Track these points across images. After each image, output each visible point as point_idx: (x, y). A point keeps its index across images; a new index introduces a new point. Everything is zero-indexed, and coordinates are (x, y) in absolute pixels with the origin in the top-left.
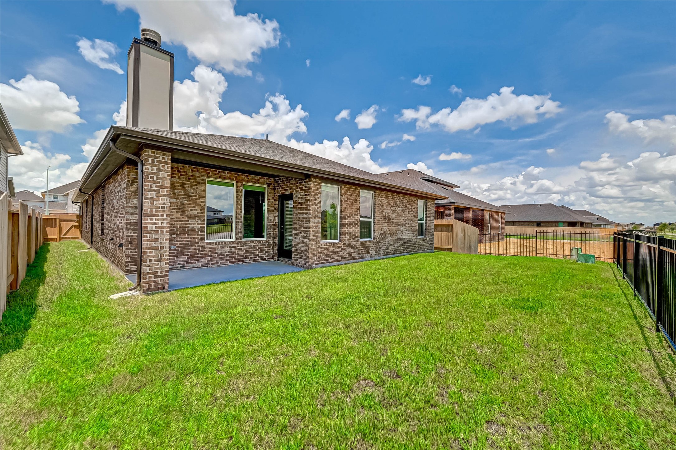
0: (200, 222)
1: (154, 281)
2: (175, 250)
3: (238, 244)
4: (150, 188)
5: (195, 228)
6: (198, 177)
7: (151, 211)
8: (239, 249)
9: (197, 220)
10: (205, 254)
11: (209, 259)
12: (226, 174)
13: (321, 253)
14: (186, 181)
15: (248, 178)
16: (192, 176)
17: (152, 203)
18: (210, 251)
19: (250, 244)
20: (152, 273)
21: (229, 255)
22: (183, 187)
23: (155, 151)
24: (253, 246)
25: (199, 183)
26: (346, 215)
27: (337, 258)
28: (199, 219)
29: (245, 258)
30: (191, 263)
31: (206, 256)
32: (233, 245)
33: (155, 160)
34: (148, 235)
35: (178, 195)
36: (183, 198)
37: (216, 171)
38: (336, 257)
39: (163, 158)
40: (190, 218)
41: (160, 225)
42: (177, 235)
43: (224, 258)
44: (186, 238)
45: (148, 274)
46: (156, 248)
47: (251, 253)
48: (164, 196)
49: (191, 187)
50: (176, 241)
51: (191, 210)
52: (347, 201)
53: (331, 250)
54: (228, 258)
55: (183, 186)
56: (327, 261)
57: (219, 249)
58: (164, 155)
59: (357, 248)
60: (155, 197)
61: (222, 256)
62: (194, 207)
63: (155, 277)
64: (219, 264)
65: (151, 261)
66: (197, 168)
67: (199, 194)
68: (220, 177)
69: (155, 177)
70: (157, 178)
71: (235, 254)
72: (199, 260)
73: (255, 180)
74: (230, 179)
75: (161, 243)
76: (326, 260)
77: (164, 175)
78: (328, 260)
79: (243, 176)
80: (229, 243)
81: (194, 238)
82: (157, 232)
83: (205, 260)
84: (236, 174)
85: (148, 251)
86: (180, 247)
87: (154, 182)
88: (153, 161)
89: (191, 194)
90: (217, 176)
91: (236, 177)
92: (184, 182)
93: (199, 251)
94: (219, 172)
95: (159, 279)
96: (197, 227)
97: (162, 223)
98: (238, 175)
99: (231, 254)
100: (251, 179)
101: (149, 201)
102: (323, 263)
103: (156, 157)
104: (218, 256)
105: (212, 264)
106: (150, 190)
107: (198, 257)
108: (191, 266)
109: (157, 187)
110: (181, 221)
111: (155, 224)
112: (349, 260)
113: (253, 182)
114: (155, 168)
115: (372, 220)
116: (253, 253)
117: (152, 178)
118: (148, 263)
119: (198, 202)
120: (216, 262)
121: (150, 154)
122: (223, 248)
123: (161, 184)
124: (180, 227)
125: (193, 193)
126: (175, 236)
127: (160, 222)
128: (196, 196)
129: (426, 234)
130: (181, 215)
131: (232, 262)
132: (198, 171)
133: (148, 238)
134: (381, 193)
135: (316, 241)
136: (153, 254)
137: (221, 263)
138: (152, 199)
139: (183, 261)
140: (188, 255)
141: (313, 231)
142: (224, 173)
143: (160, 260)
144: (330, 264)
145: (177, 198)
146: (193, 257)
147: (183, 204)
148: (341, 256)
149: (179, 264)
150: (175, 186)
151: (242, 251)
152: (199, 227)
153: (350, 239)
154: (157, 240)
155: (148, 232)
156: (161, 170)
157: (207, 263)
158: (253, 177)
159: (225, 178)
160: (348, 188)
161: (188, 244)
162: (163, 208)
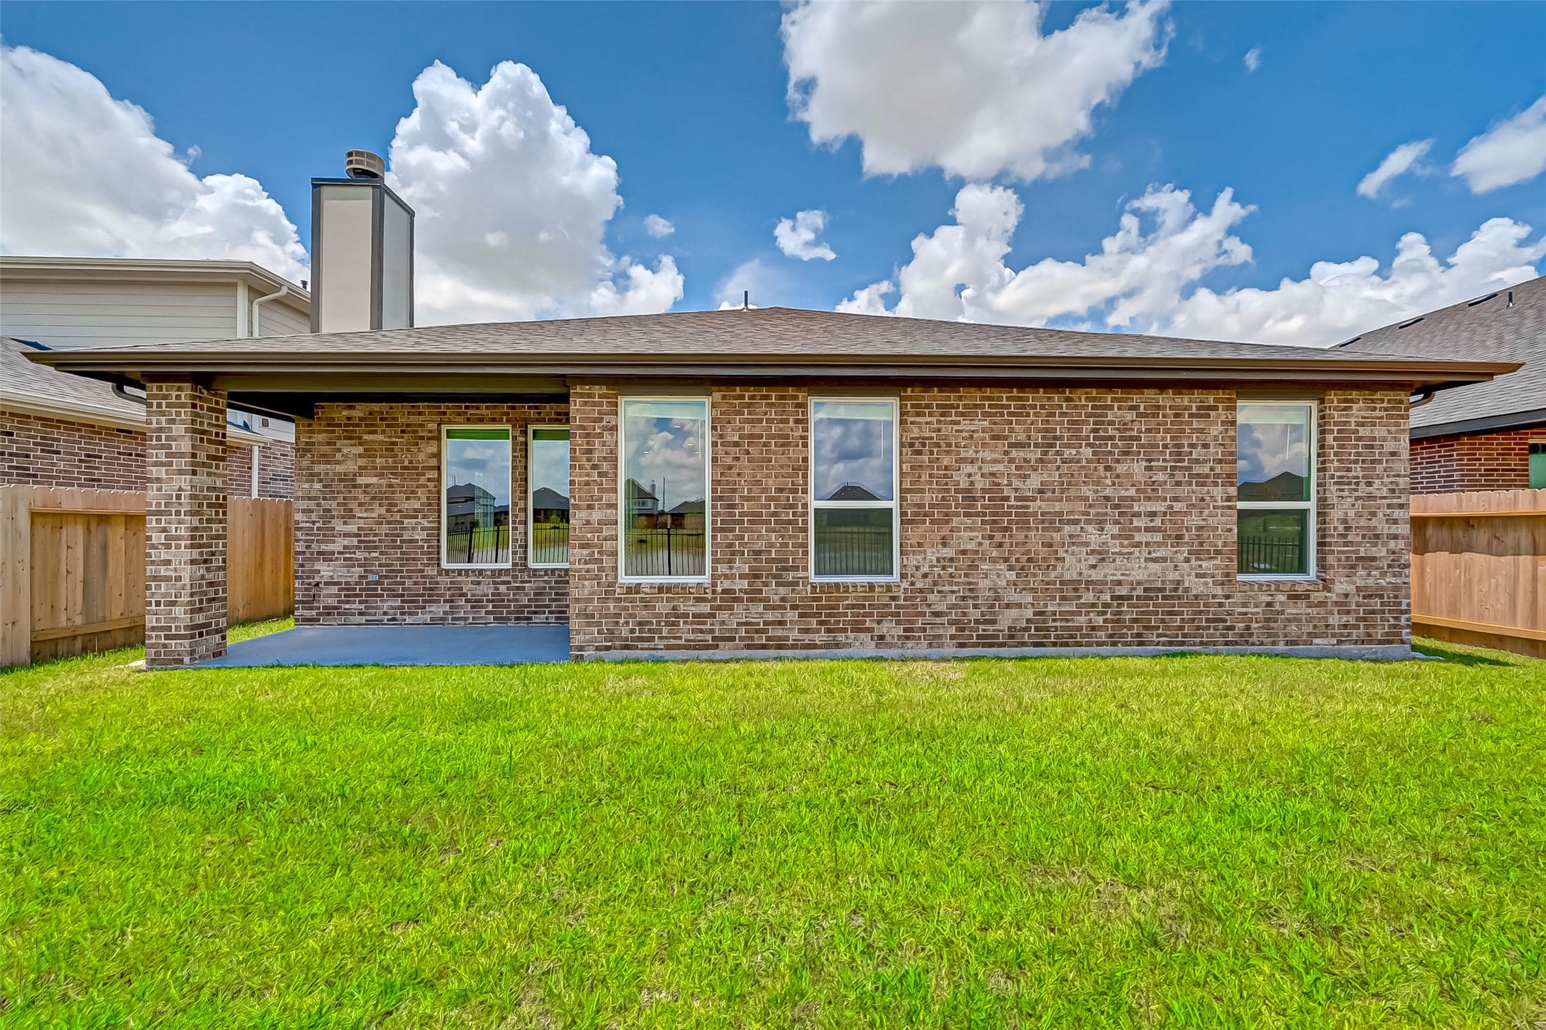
0: (426, 525)
1: (165, 646)
2: (378, 583)
3: (515, 577)
4: (155, 459)
5: (417, 537)
6: (421, 425)
7: (159, 504)
8: (518, 588)
9: (419, 520)
10: (438, 595)
11: (448, 609)
12: (484, 410)
13: (618, 615)
14: (396, 437)
15: (539, 413)
16: (408, 425)
17: (159, 490)
18: (449, 589)
19: (546, 578)
20: (162, 629)
21: (493, 601)
22: (392, 450)
23: (164, 385)
24: (556, 582)
25: (422, 438)
26: (734, 491)
27: (691, 636)
28: (424, 517)
29: (535, 613)
30: (410, 614)
31: (439, 601)
32: (503, 579)
33: (164, 402)
34: (153, 551)
35: (383, 468)
36: (392, 474)
37: (461, 407)
38: (686, 631)
39: (178, 397)
40: (406, 517)
41: (174, 533)
42: (381, 553)
43: (482, 607)
44: (398, 559)
45: (153, 629)
46: (168, 579)
47: (550, 600)
48: (181, 472)
49: (408, 450)
50: (380, 565)
51: (408, 499)
52: (736, 444)
53: (663, 607)
54: (490, 608)
55: (390, 448)
56: (646, 645)
57: (470, 585)
58: (179, 389)
59: (794, 607)
60: (164, 476)
61: (476, 603)
62: (413, 492)
63: (167, 637)
64: (470, 620)
65: (158, 603)
66: (419, 407)
67: (423, 462)
68: (468, 420)
69: (163, 435)
70: (167, 438)
71: (508, 601)
72: (424, 607)
73: (559, 414)
74: (493, 420)
75: (175, 570)
76: (641, 639)
77: (179, 429)
78: (651, 639)
79: (526, 410)
80: (489, 573)
81: (414, 559)
82: (168, 546)
83: (439, 609)
84: (508, 407)
85: (153, 584)
86: (386, 577)
87: (162, 447)
88: (159, 405)
89: (406, 463)
90: (461, 419)
91: (507, 414)
92: (394, 440)
93: (424, 589)
94: (467, 407)
95: (173, 642)
96: (419, 536)
97: (176, 528)
98: (513, 408)
99: (497, 599)
100: (547, 414)
101: (155, 485)
102: (627, 647)
103: (165, 397)
104: (467, 601)
105: (453, 619)
106: (156, 464)
107: (424, 601)
108: (409, 620)
109: (167, 455)
110: (388, 523)
111: (164, 530)
112: (748, 647)
113: (551, 421)
114: (163, 419)
115: (894, 504)
116: (555, 600)
117: (159, 438)
118: (154, 607)
119: (422, 480)
120: (462, 615)
121: (155, 392)
122: (479, 583)
123: (174, 450)
124: (386, 535)
125: (411, 462)
126: (376, 555)
127: (173, 527)
128: (417, 468)
129: (1322, 565)
130: (388, 511)
131: (501, 618)
132: (420, 414)
133: (153, 558)
134: (934, 397)
135: (597, 577)
136: (163, 590)
137: (473, 618)
138: (158, 480)
139: (392, 608)
140: (403, 595)
141: (582, 547)
142: (478, 408)
143: (173, 603)
144: (660, 653)
145: (381, 475)
146: (413, 601)
147: (391, 486)
148: (712, 631)
149: (385, 614)
150: (375, 451)
151: (527, 595)
152: (424, 535)
153: (757, 577)
154: (168, 562)
155: (154, 547)
156: (173, 421)
157: (441, 615)
158: (551, 408)
159: (481, 420)
160: (742, 397)
161: (402, 571)
162: (179, 497)
